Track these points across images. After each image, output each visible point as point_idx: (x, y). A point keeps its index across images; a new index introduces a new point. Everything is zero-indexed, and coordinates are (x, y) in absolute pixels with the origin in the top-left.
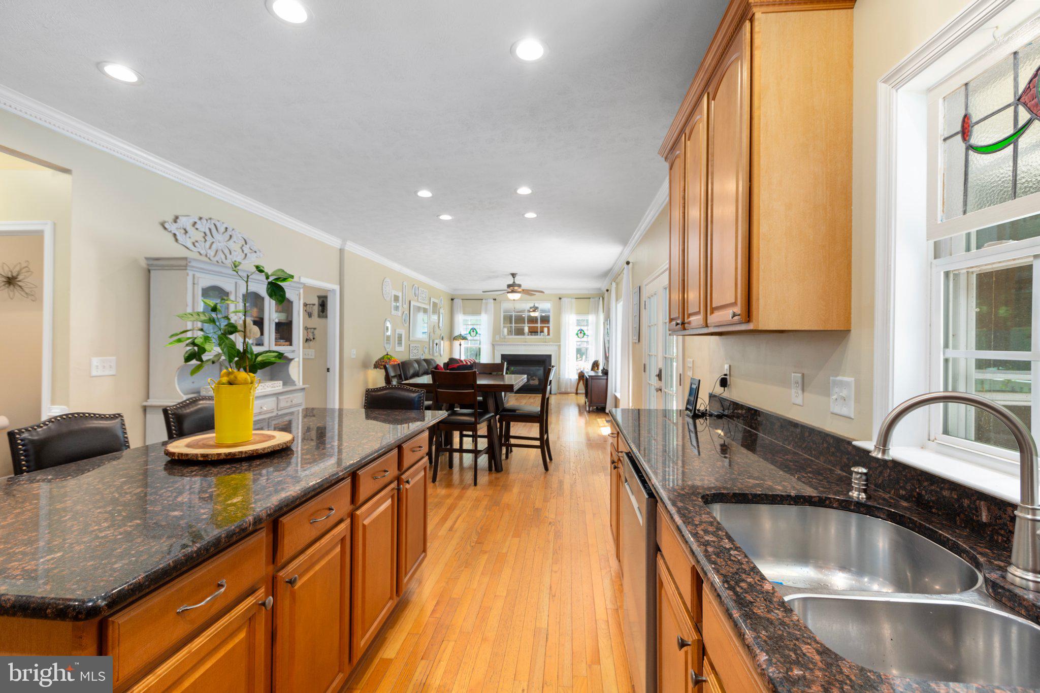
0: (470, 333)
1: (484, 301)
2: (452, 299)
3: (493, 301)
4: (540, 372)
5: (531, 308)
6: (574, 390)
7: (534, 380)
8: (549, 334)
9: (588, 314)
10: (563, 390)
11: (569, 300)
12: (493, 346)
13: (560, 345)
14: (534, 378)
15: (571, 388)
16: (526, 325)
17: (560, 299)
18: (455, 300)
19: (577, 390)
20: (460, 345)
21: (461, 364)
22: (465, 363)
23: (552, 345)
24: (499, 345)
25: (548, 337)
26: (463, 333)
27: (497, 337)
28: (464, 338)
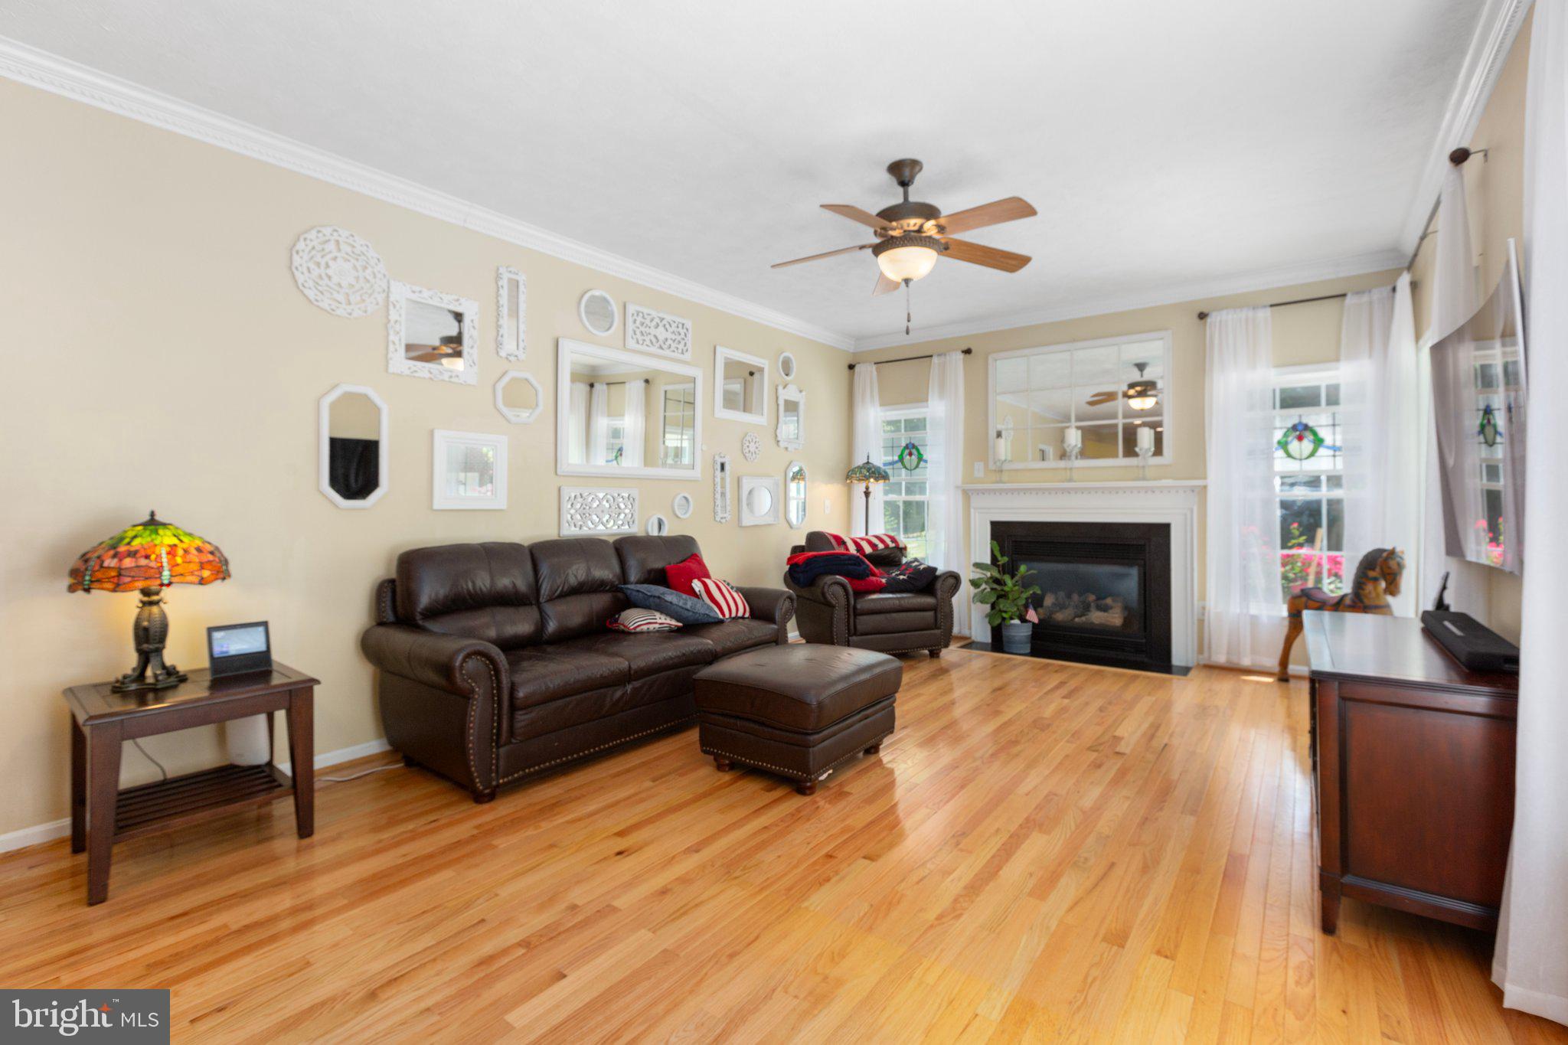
0: (901, 460)
1: (935, 360)
2: (851, 367)
3: (962, 356)
4: (1129, 581)
5: (1132, 386)
6: (1272, 662)
7: (1105, 609)
8: (1158, 450)
9: (1337, 360)
10: (1221, 658)
11: (1243, 314)
12: (967, 494)
13: (1205, 487)
14: (1109, 601)
15: (1254, 651)
16: (1074, 423)
17: (1202, 316)
18: (857, 369)
19: (1284, 662)
20: (867, 494)
21: (841, 550)
22: (853, 550)
23: (1169, 489)
24: (983, 492)
25: (1157, 460)
26: (879, 459)
27: (979, 470)
28: (879, 475)
